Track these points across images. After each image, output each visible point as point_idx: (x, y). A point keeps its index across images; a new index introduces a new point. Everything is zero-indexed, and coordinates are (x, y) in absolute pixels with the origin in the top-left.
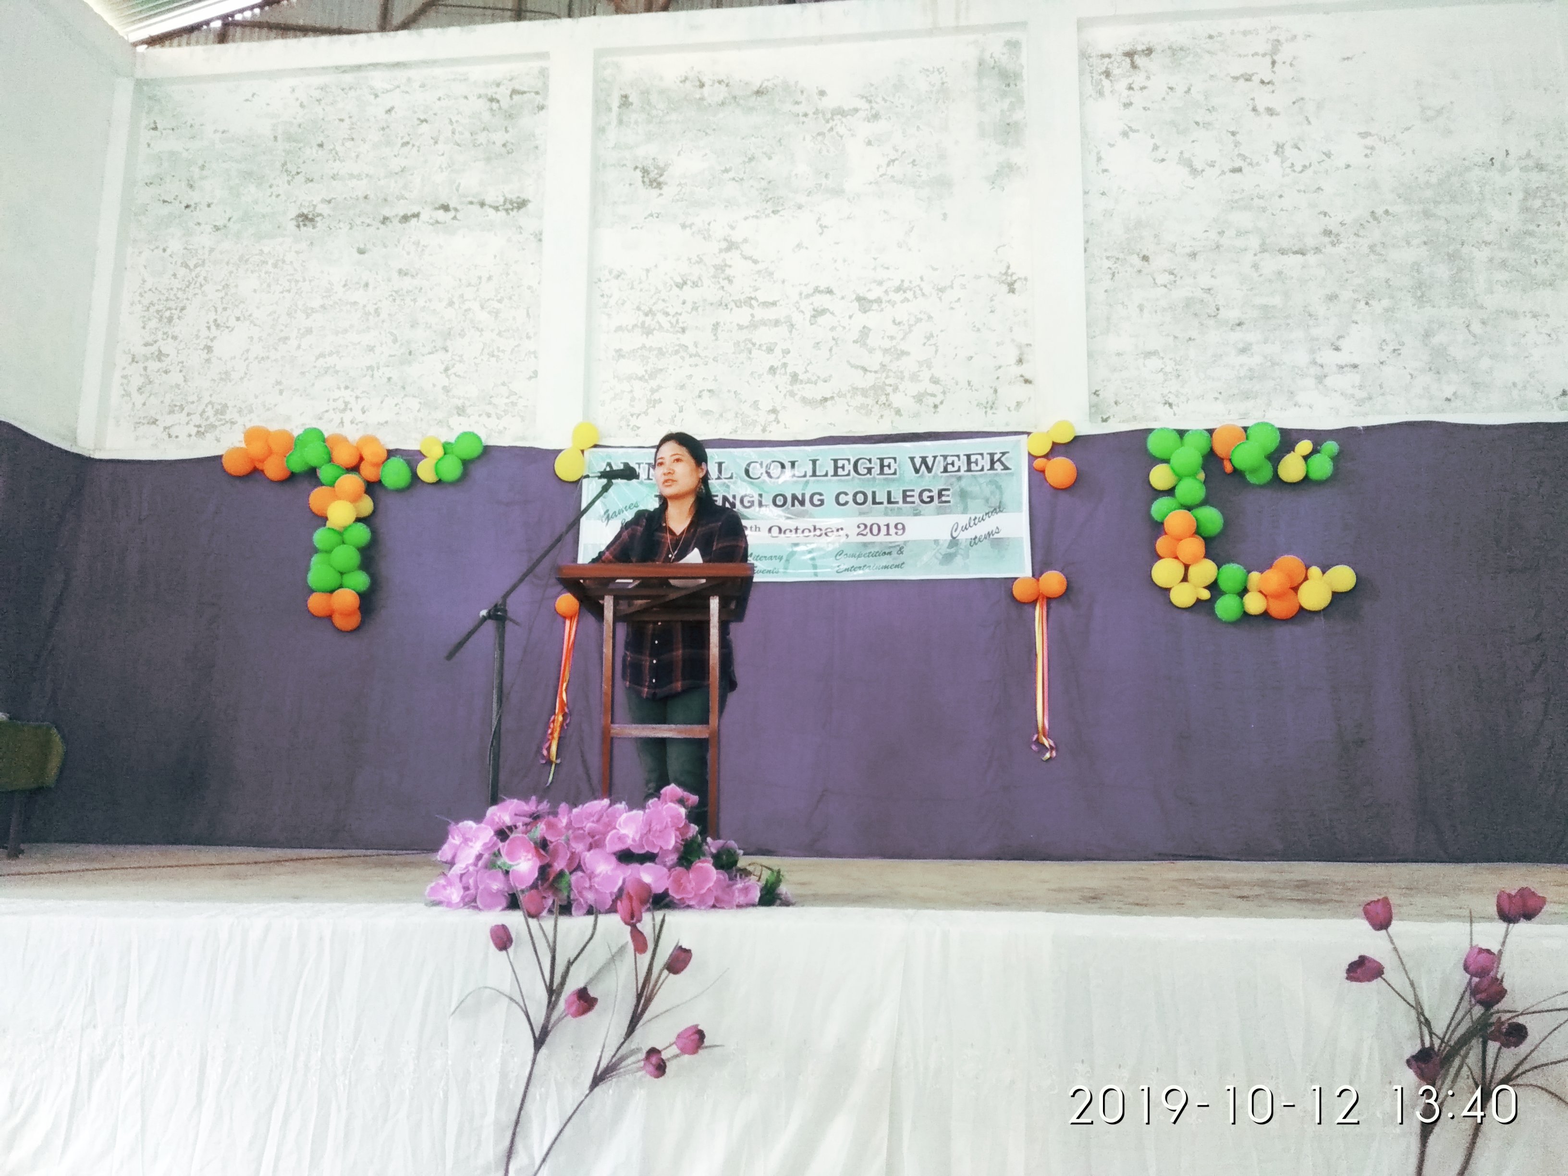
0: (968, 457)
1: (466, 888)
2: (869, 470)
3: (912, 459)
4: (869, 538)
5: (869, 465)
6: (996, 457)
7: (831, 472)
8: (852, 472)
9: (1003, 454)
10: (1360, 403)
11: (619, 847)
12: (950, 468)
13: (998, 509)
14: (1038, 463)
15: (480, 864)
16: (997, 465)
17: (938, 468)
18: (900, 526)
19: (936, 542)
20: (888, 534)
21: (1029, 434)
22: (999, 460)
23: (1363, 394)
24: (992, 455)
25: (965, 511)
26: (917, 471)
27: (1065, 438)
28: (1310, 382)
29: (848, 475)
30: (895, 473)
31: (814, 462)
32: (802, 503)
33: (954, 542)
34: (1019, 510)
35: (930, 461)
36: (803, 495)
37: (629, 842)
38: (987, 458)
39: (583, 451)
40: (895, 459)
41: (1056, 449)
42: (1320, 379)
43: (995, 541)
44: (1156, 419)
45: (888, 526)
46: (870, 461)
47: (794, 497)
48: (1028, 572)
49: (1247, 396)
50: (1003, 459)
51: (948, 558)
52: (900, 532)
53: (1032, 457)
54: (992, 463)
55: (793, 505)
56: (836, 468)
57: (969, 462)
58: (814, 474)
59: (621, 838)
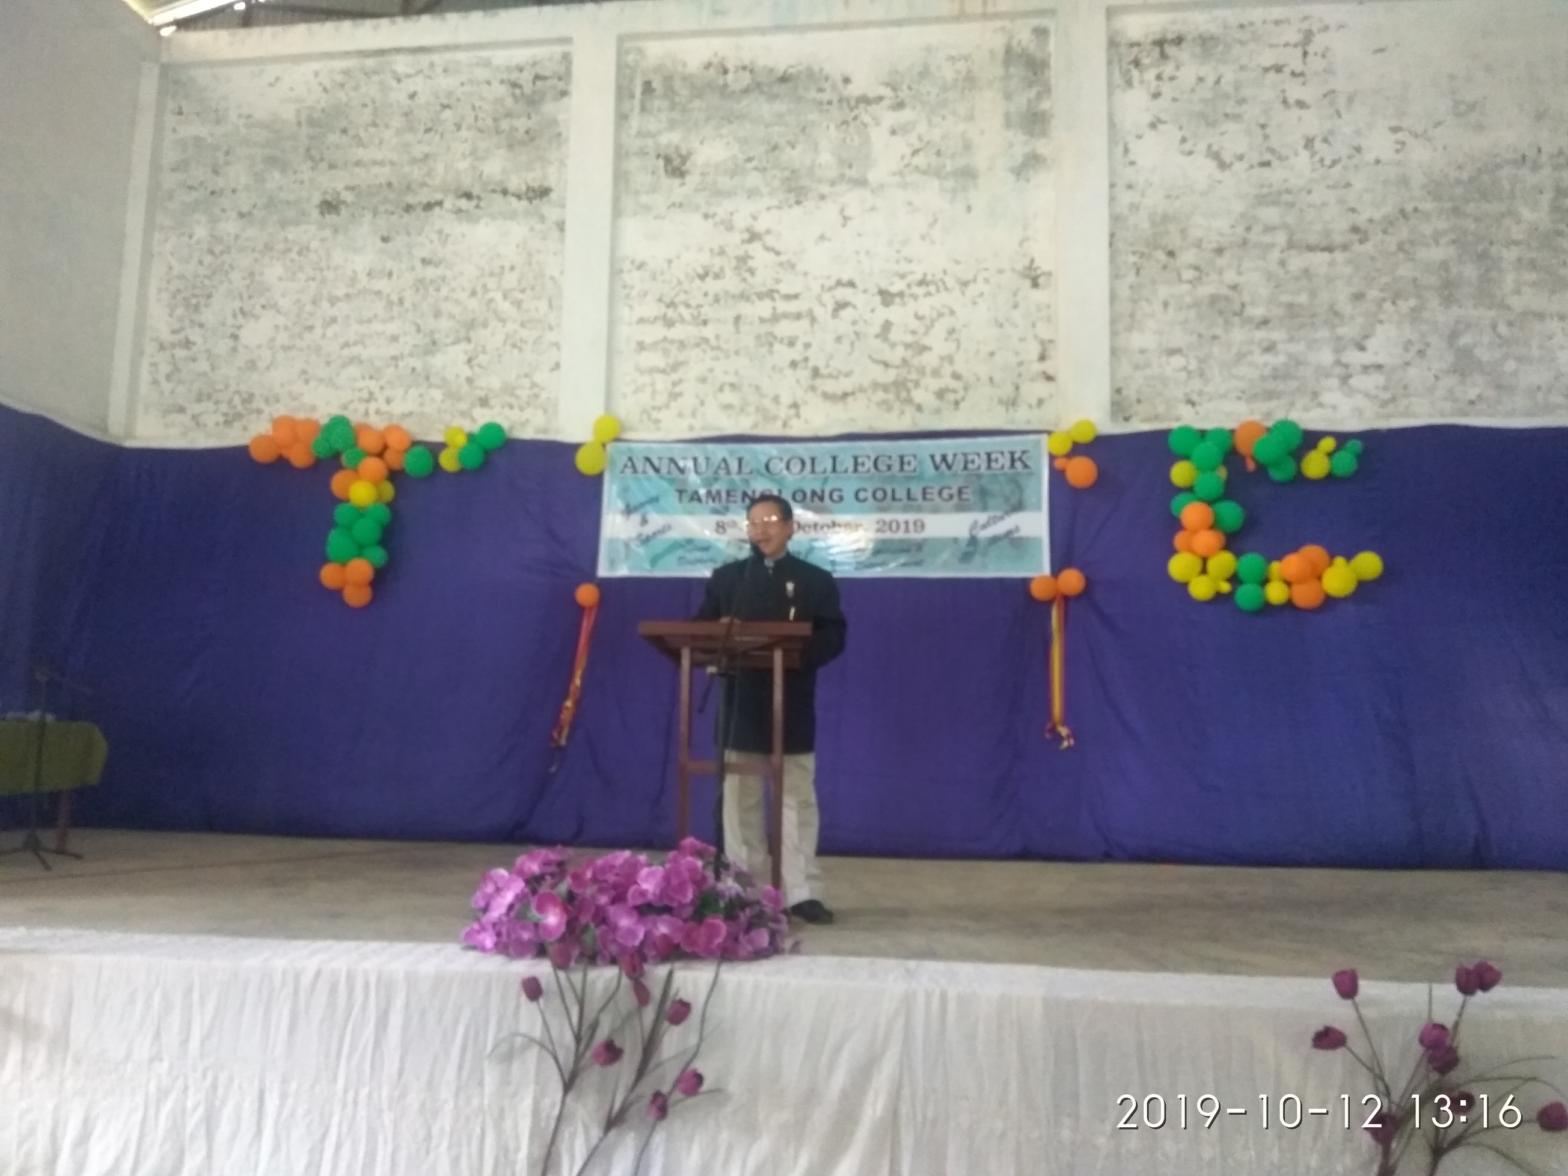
0: (989, 455)
1: (499, 934)
2: (889, 467)
3: (932, 457)
4: (888, 535)
5: (888, 462)
6: (1017, 456)
7: (851, 468)
8: (873, 470)
9: (1024, 452)
10: (1384, 404)
11: (639, 901)
12: (970, 466)
13: (1018, 507)
14: (1059, 464)
15: (512, 914)
16: (1018, 464)
17: (958, 466)
18: (919, 524)
19: (955, 540)
20: (907, 530)
21: (1049, 433)
22: (1020, 459)
23: (1386, 396)
24: (1012, 454)
25: (984, 509)
26: (937, 468)
27: (1085, 437)
28: (1334, 382)
29: (868, 471)
30: (915, 470)
31: (834, 459)
32: (822, 499)
33: (973, 541)
34: (1039, 508)
35: (950, 459)
36: (823, 491)
37: (650, 897)
38: (1008, 456)
39: (604, 445)
40: (915, 456)
41: (1077, 449)
42: (1345, 379)
43: (1014, 542)
44: (1178, 419)
45: (907, 523)
46: (890, 458)
47: (814, 493)
48: (1046, 570)
49: (1270, 395)
50: (1024, 458)
51: (966, 557)
52: (919, 529)
53: (1052, 458)
54: (1013, 461)
55: (812, 500)
56: (856, 464)
57: (989, 460)
58: (834, 470)
59: (643, 893)
